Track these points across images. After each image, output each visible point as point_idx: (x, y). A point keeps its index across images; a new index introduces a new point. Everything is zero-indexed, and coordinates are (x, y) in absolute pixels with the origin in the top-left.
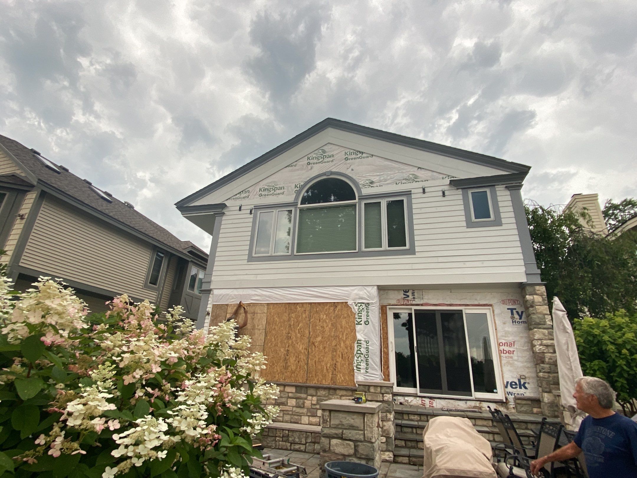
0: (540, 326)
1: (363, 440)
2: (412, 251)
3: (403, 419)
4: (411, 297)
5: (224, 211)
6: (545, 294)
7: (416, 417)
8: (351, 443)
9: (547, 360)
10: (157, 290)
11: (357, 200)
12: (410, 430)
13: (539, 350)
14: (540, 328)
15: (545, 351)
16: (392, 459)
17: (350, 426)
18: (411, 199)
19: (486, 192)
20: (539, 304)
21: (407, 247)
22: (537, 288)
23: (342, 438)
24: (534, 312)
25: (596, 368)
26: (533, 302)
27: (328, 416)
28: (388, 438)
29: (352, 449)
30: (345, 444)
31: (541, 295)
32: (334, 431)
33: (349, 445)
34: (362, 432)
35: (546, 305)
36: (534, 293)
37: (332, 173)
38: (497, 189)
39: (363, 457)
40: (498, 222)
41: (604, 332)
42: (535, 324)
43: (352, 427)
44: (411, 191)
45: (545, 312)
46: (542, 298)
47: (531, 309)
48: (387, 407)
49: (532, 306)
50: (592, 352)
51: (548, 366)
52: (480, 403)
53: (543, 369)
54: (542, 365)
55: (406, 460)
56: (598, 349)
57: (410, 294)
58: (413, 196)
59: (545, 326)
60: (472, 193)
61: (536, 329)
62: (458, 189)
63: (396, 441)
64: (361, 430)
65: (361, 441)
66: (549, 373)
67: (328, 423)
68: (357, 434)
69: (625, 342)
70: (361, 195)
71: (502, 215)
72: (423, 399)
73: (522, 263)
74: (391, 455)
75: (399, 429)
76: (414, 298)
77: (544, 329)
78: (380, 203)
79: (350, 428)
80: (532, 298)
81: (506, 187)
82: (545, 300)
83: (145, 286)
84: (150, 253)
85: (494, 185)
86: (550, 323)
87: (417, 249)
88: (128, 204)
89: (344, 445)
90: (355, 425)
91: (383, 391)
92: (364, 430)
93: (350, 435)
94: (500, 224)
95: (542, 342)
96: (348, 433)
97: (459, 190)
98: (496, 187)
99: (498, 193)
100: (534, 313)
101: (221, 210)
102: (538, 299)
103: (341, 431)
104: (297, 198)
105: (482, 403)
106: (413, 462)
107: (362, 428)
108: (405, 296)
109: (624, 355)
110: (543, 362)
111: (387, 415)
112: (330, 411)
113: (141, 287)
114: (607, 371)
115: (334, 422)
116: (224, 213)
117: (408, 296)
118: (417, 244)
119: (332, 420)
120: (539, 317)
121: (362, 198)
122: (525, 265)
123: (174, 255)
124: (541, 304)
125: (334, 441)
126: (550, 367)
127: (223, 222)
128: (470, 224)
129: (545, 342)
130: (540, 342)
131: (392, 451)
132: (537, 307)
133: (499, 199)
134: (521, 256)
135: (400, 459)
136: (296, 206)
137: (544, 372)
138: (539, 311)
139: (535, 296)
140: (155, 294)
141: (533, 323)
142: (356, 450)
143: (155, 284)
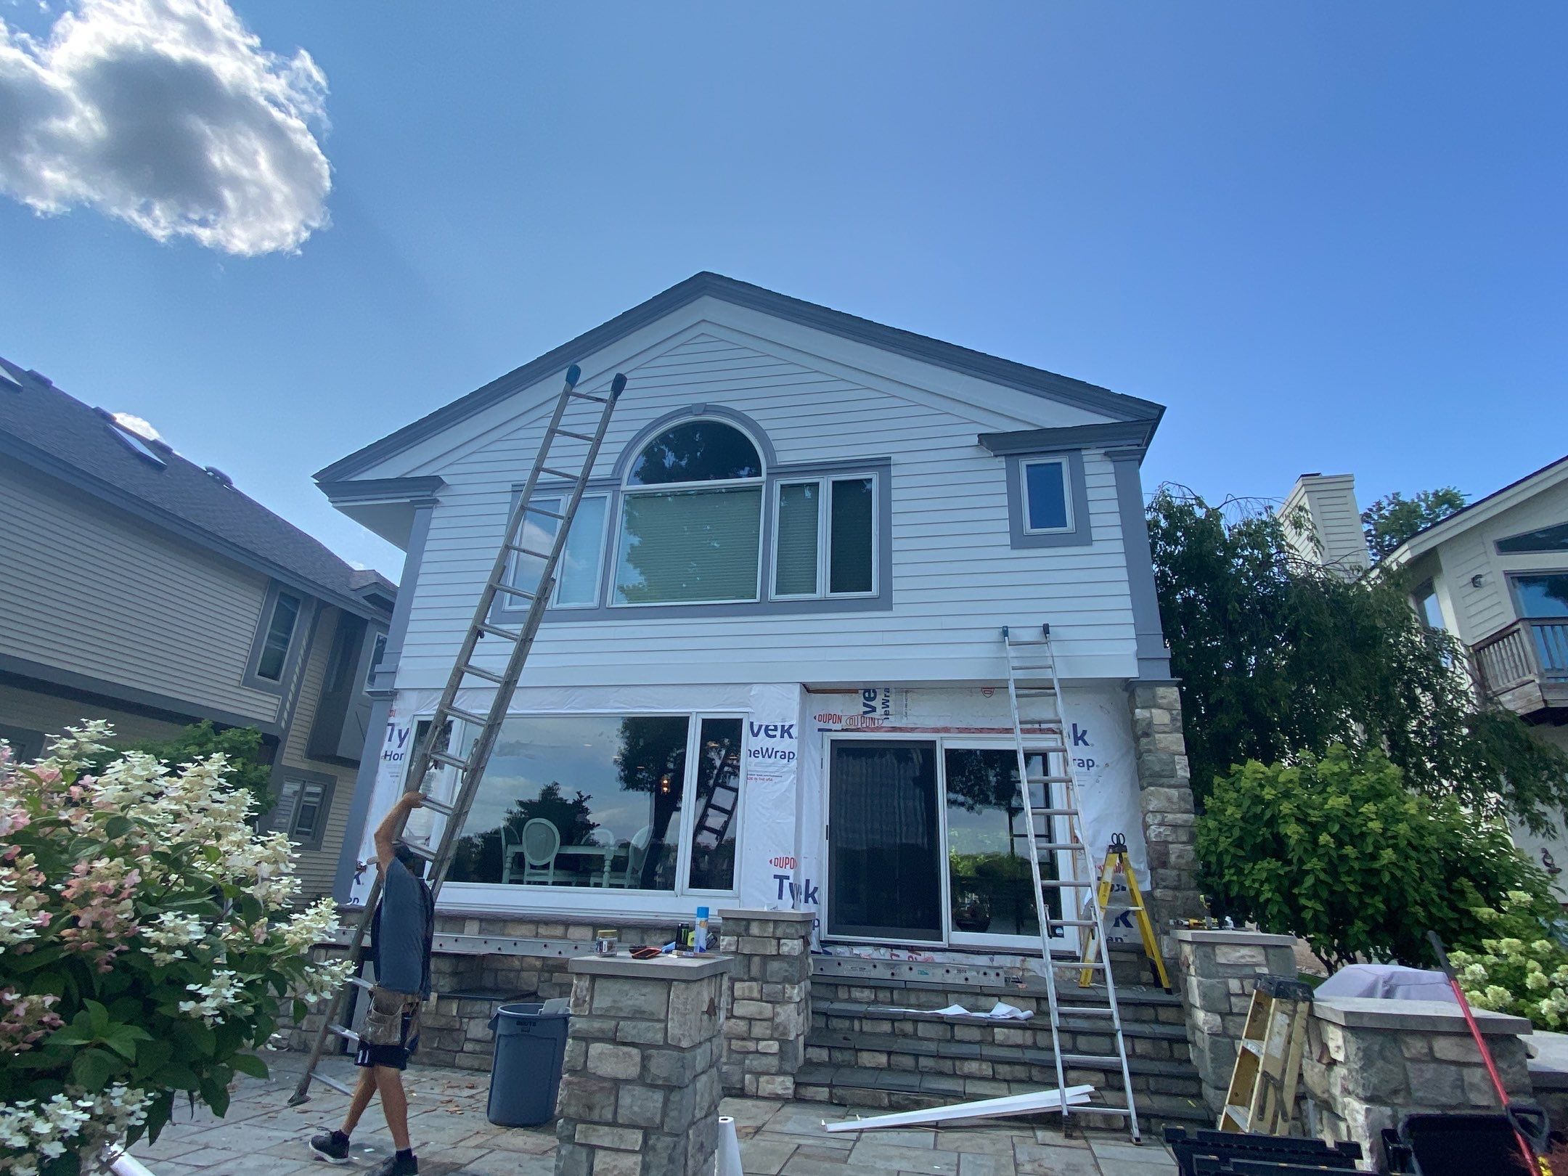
0: (1165, 780)
1: (661, 1043)
2: (885, 602)
3: (836, 999)
4: (880, 711)
5: (438, 495)
6: (1178, 706)
7: (867, 994)
8: (635, 1051)
9: (1173, 858)
10: (282, 692)
11: (764, 477)
12: (847, 1023)
13: (1156, 836)
14: (1162, 786)
15: (1170, 839)
16: (791, 1091)
17: (636, 1011)
18: (890, 477)
19: (1060, 464)
20: (1162, 728)
21: (875, 591)
22: (1161, 691)
23: (614, 1041)
24: (1152, 747)
25: (1265, 875)
26: (1150, 723)
27: (587, 989)
28: (783, 1042)
29: (634, 1065)
30: (621, 1053)
31: (1169, 710)
32: (597, 1024)
33: (630, 1056)
34: (662, 1025)
35: (1178, 732)
36: (1154, 705)
37: (706, 409)
38: (1085, 459)
39: (660, 1082)
40: (1083, 537)
41: (1287, 795)
42: (1151, 776)
43: (638, 1015)
44: (890, 458)
45: (1174, 748)
46: (1171, 714)
47: (1144, 740)
48: (787, 971)
49: (1146, 735)
50: (1259, 840)
51: (1175, 873)
52: (1024, 961)
53: (1163, 880)
54: (1161, 871)
55: (823, 1093)
56: (1272, 834)
57: (877, 703)
58: (894, 471)
59: (1173, 782)
60: (1028, 466)
61: (1152, 788)
62: (996, 456)
63: (810, 1049)
64: (659, 1021)
65: (658, 1047)
66: (1176, 888)
67: (587, 1006)
68: (648, 1029)
69: (1328, 818)
70: (773, 464)
71: (1094, 521)
72: (895, 952)
73: (1131, 632)
74: (789, 1082)
75: (821, 1022)
76: (887, 713)
77: (1170, 786)
78: (817, 484)
79: (637, 1016)
80: (1148, 715)
81: (1106, 454)
82: (1177, 720)
83: (247, 682)
84: (258, 599)
85: (1080, 449)
86: (1183, 774)
87: (896, 597)
88: (216, 473)
89: (617, 1056)
90: (646, 1007)
91: (779, 933)
92: (666, 1021)
93: (634, 1032)
94: (1088, 541)
95: (1163, 818)
96: (630, 1030)
97: (999, 459)
98: (1084, 452)
99: (1088, 469)
100: (1149, 751)
101: (429, 493)
102: (1161, 717)
103: (613, 1023)
104: (619, 467)
105: (1028, 959)
106: (841, 1098)
107: (662, 1017)
108: (868, 709)
109: (1324, 846)
110: (1164, 864)
111: (784, 988)
112: (594, 977)
113: (236, 684)
114: (1286, 883)
115: (601, 1002)
116: (436, 501)
117: (874, 709)
118: (896, 584)
119: (596, 997)
120: (1160, 761)
121: (776, 472)
122: (1139, 637)
123: (330, 605)
124: (1167, 729)
125: (596, 1048)
126: (1179, 876)
127: (434, 524)
128: (1019, 541)
129: (1170, 817)
130: (1159, 817)
131: (792, 1075)
132: (1157, 736)
133: (1090, 481)
134: (1129, 618)
135: (810, 1092)
136: (616, 488)
137: (1165, 887)
138: (1162, 745)
139: (1153, 710)
140: (275, 701)
141: (1147, 773)
142: (644, 1068)
143: (275, 677)
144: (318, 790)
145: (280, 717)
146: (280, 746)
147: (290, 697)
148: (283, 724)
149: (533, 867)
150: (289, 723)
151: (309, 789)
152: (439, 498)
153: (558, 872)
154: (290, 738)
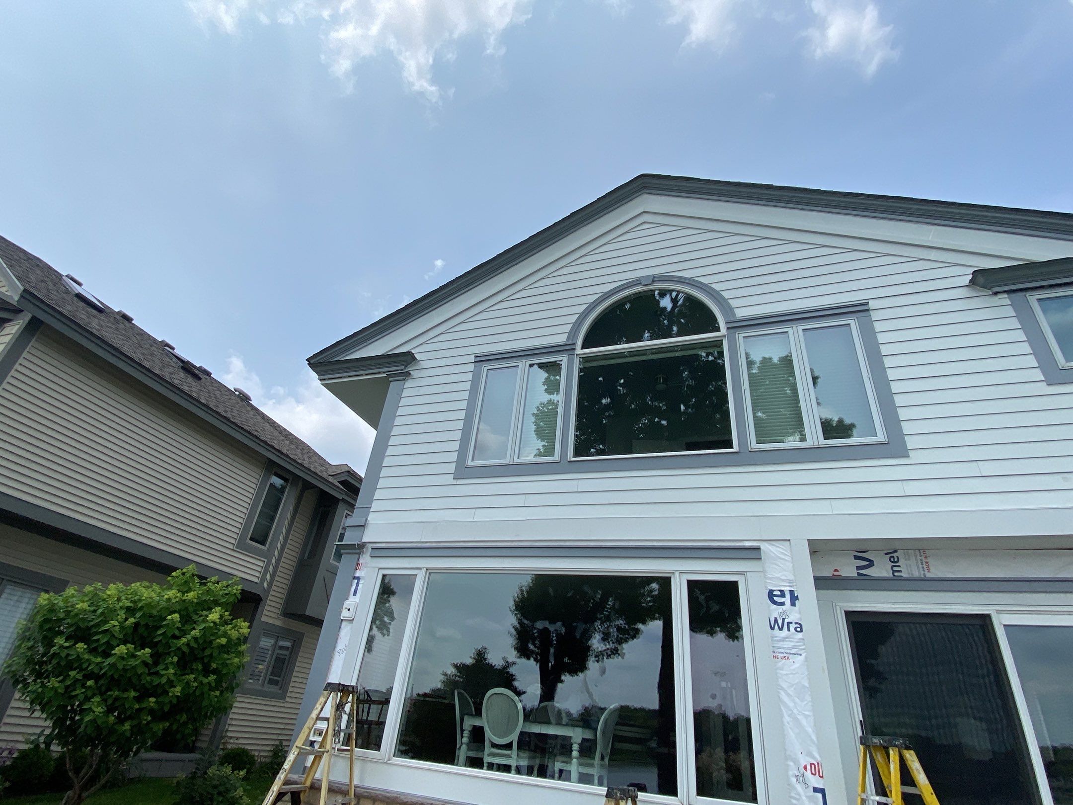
2: (894, 448)
5: (409, 369)
10: (267, 556)
11: (723, 330)
18: (871, 322)
21: (880, 437)
37: (655, 279)
58: (875, 316)
60: (1040, 300)
70: (732, 319)
83: (241, 545)
84: (258, 477)
87: (908, 443)
88: (241, 393)
97: (1000, 296)
101: (403, 367)
104: (573, 333)
113: (231, 547)
116: (408, 374)
118: (906, 428)
121: (736, 326)
123: (312, 485)
127: (405, 393)
128: (1055, 376)
136: (571, 352)
140: (261, 564)
143: (263, 543)
144: (288, 644)
145: (263, 578)
146: (262, 603)
147: (274, 561)
148: (265, 585)
149: (494, 745)
150: (270, 584)
151: (281, 643)
152: (411, 372)
153: (521, 754)
154: (270, 598)
